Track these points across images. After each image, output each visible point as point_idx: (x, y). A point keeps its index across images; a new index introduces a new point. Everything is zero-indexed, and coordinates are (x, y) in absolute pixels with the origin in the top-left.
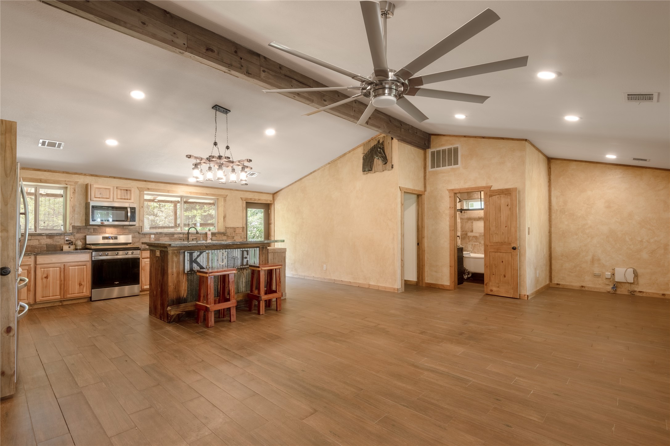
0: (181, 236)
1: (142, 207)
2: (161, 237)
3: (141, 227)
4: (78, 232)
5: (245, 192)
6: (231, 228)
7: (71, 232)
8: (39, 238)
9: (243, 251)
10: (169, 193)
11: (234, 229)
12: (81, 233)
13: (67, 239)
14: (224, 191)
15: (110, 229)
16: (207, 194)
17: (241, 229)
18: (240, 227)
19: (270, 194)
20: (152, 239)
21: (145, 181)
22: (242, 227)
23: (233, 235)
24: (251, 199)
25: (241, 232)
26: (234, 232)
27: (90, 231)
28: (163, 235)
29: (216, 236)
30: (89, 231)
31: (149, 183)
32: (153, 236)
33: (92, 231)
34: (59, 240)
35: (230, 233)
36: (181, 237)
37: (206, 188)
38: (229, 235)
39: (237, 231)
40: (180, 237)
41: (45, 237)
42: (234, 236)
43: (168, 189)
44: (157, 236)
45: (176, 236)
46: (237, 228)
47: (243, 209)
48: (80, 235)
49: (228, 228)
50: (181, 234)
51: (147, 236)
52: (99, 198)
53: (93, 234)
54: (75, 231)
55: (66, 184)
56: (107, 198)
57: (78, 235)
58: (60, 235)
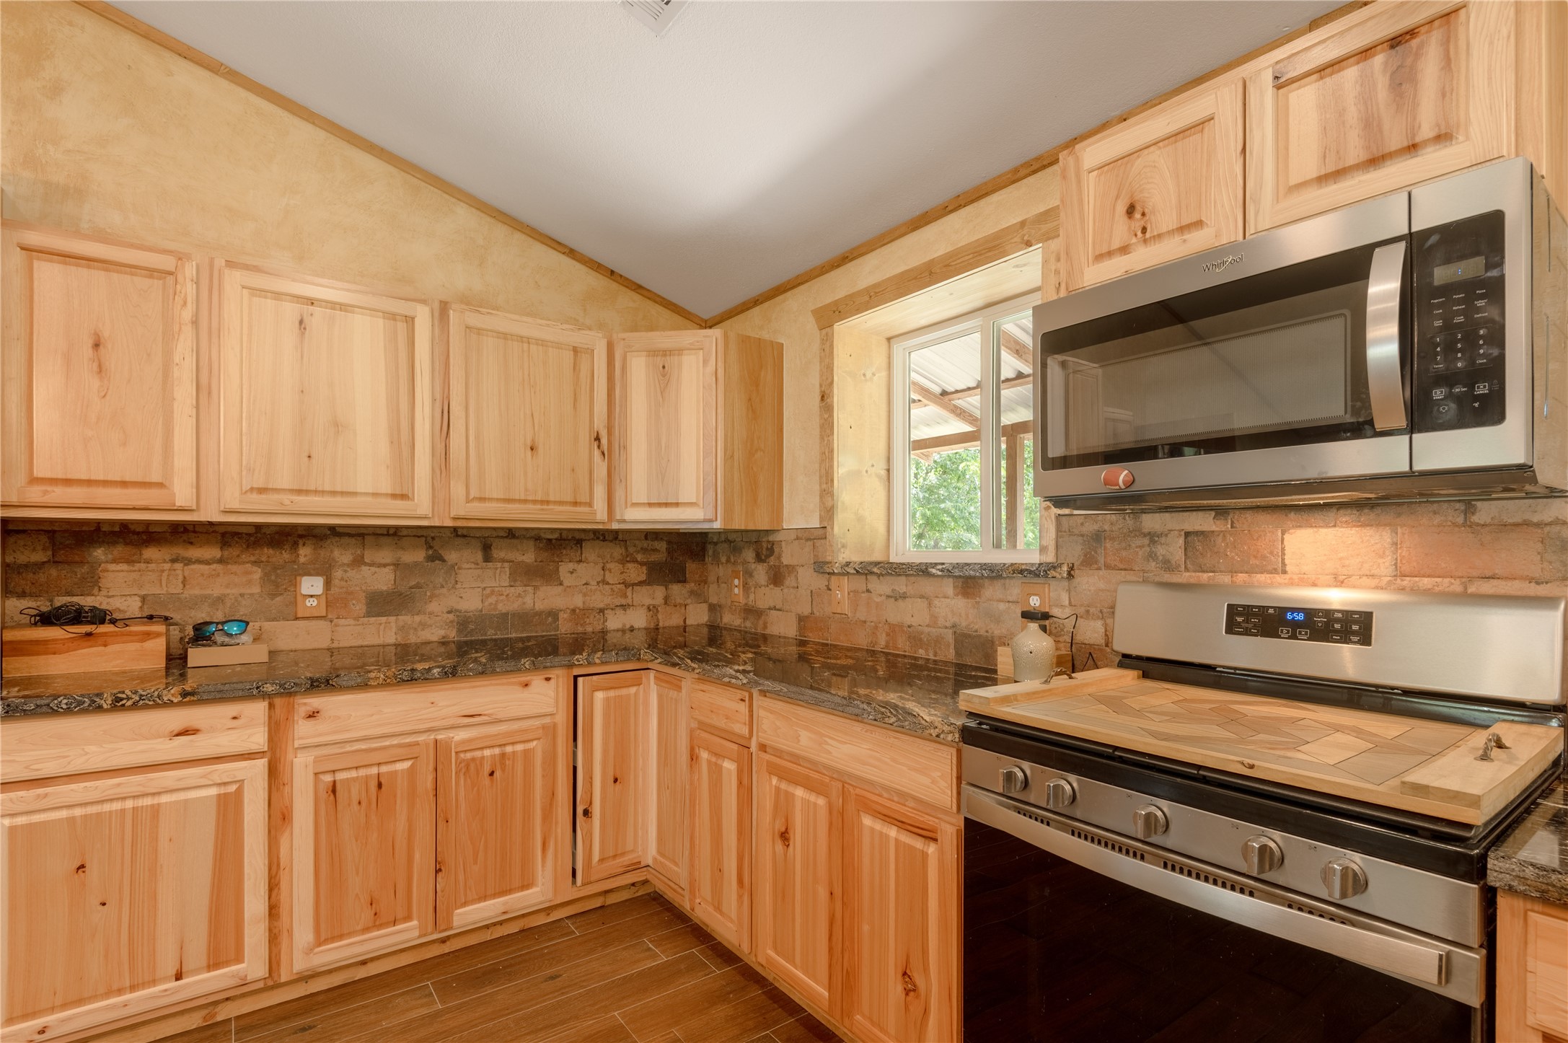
4: (1089, 561)
7: (1050, 558)
8: (926, 586)
12: (1108, 567)
13: (1035, 602)
27: (1161, 551)
30: (1152, 556)
33: (1174, 549)
34: (1002, 606)
41: (948, 587)
48: (1102, 585)
52: (1124, 250)
53: (1185, 577)
54: (1074, 553)
55: (1029, 244)
56: (1182, 229)
57: (1089, 582)
58: (999, 577)
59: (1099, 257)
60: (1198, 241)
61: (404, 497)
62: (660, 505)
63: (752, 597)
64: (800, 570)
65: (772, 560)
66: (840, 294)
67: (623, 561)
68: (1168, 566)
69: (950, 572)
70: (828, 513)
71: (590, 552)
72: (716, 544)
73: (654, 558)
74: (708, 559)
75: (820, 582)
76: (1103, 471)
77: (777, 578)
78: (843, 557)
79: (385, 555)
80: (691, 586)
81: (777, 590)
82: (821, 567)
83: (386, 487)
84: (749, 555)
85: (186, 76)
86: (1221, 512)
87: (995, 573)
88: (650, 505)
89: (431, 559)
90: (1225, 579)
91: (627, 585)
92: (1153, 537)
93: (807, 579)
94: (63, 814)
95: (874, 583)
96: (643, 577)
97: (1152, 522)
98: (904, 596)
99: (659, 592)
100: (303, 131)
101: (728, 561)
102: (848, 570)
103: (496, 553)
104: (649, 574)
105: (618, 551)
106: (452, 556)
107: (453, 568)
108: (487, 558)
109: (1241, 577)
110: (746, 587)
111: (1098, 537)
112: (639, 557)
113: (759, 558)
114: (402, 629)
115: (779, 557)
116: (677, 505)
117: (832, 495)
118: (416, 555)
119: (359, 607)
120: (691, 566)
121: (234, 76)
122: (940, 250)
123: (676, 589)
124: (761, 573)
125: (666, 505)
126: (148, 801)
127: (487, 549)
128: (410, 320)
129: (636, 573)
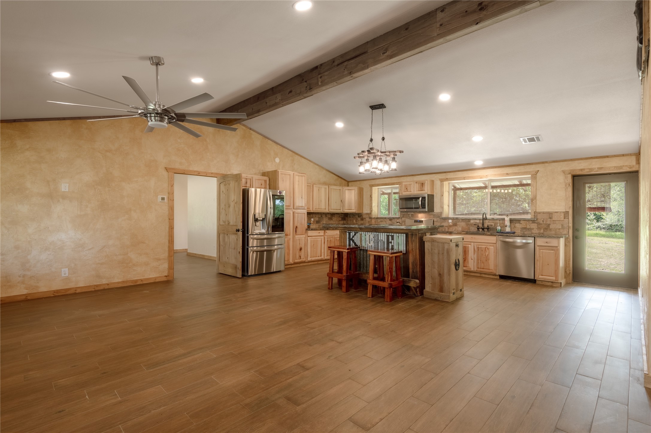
0: (478, 221)
1: (442, 195)
2: (458, 222)
3: (441, 213)
4: (403, 217)
5: (570, 162)
6: (544, 213)
7: (399, 216)
8: (385, 220)
9: (388, 236)
10: (465, 180)
11: (550, 215)
13: (398, 221)
14: (533, 166)
15: (421, 214)
16: (507, 174)
17: (563, 214)
18: (561, 212)
19: (631, 155)
20: (451, 223)
21: (445, 172)
22: (563, 212)
23: (548, 223)
24: (581, 170)
25: (562, 219)
26: (550, 218)
28: (460, 221)
29: (521, 222)
30: (409, 216)
31: (449, 173)
32: (450, 221)
33: (410, 216)
35: (542, 220)
36: (478, 223)
37: (508, 168)
38: (541, 222)
39: (555, 218)
40: (476, 222)
41: (388, 220)
42: (550, 224)
43: (465, 176)
44: (455, 221)
45: (472, 221)
46: (555, 214)
47: (566, 186)
49: (540, 213)
50: (476, 219)
51: (446, 221)
52: (406, 192)
53: (411, 218)
54: (402, 216)
55: (397, 185)
56: (410, 191)
57: (403, 219)
58: (394, 219)
59: (404, 192)
60: (411, 193)
61: (325, 209)
62: (349, 210)
63: (357, 222)
64: (366, 219)
65: (361, 217)
66: (373, 183)
67: (339, 217)
68: (410, 217)
69: (388, 218)
70: (371, 211)
71: (336, 216)
72: (350, 215)
73: (342, 217)
74: (348, 217)
75: (370, 220)
76: (404, 210)
77: (362, 219)
78: (373, 217)
79: (317, 216)
80: (346, 221)
81: (362, 221)
82: (371, 218)
83: (324, 208)
84: (357, 216)
85: (303, 160)
86: (414, 213)
87: (394, 218)
88: (348, 210)
89: (321, 216)
90: (414, 218)
91: (340, 221)
92: (409, 215)
93: (368, 219)
94: (312, 239)
95: (378, 220)
96: (341, 220)
97: (409, 213)
98: (382, 221)
99: (343, 222)
100: (312, 164)
101: (352, 217)
102: (374, 218)
103: (327, 216)
104: (342, 219)
105: (338, 216)
106: (323, 216)
107: (323, 218)
108: (326, 217)
109: (415, 218)
110: (356, 221)
111: (404, 215)
112: (341, 217)
113: (359, 217)
114: (319, 225)
115: (363, 217)
116: (352, 210)
117: (372, 209)
118: (320, 216)
119: (315, 223)
120: (346, 218)
121: (307, 159)
122: (387, 182)
123: (344, 221)
124: (359, 219)
125: (350, 210)
126: (317, 239)
127: (326, 215)
128: (326, 188)
129: (340, 219)
